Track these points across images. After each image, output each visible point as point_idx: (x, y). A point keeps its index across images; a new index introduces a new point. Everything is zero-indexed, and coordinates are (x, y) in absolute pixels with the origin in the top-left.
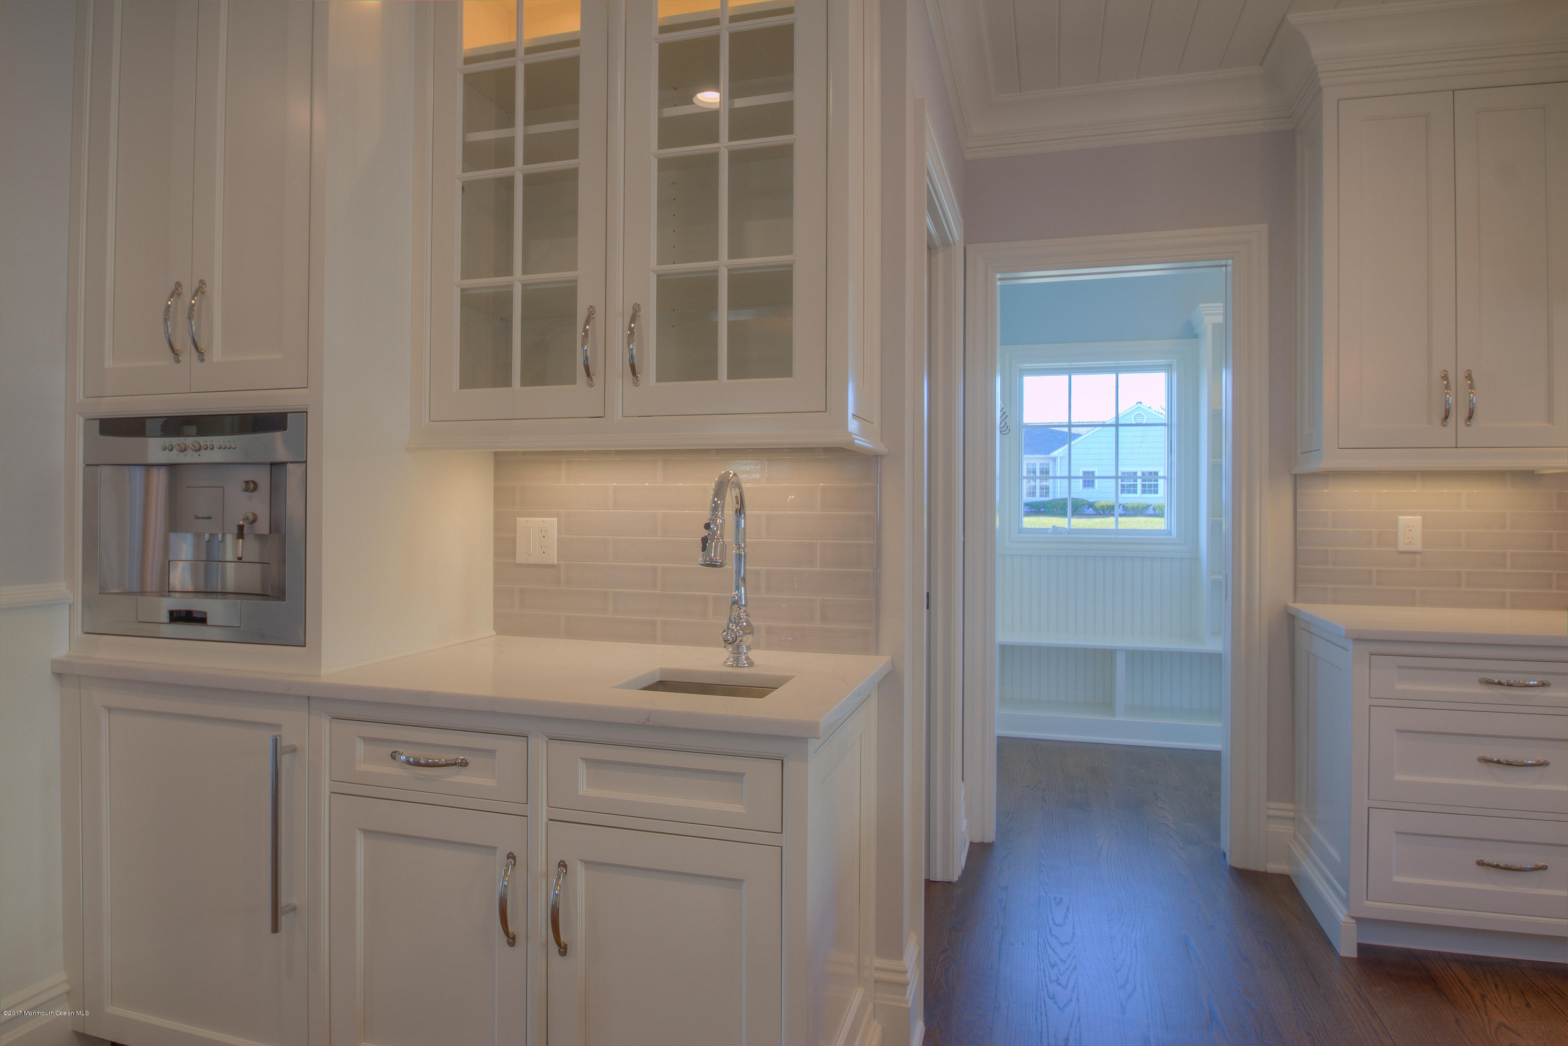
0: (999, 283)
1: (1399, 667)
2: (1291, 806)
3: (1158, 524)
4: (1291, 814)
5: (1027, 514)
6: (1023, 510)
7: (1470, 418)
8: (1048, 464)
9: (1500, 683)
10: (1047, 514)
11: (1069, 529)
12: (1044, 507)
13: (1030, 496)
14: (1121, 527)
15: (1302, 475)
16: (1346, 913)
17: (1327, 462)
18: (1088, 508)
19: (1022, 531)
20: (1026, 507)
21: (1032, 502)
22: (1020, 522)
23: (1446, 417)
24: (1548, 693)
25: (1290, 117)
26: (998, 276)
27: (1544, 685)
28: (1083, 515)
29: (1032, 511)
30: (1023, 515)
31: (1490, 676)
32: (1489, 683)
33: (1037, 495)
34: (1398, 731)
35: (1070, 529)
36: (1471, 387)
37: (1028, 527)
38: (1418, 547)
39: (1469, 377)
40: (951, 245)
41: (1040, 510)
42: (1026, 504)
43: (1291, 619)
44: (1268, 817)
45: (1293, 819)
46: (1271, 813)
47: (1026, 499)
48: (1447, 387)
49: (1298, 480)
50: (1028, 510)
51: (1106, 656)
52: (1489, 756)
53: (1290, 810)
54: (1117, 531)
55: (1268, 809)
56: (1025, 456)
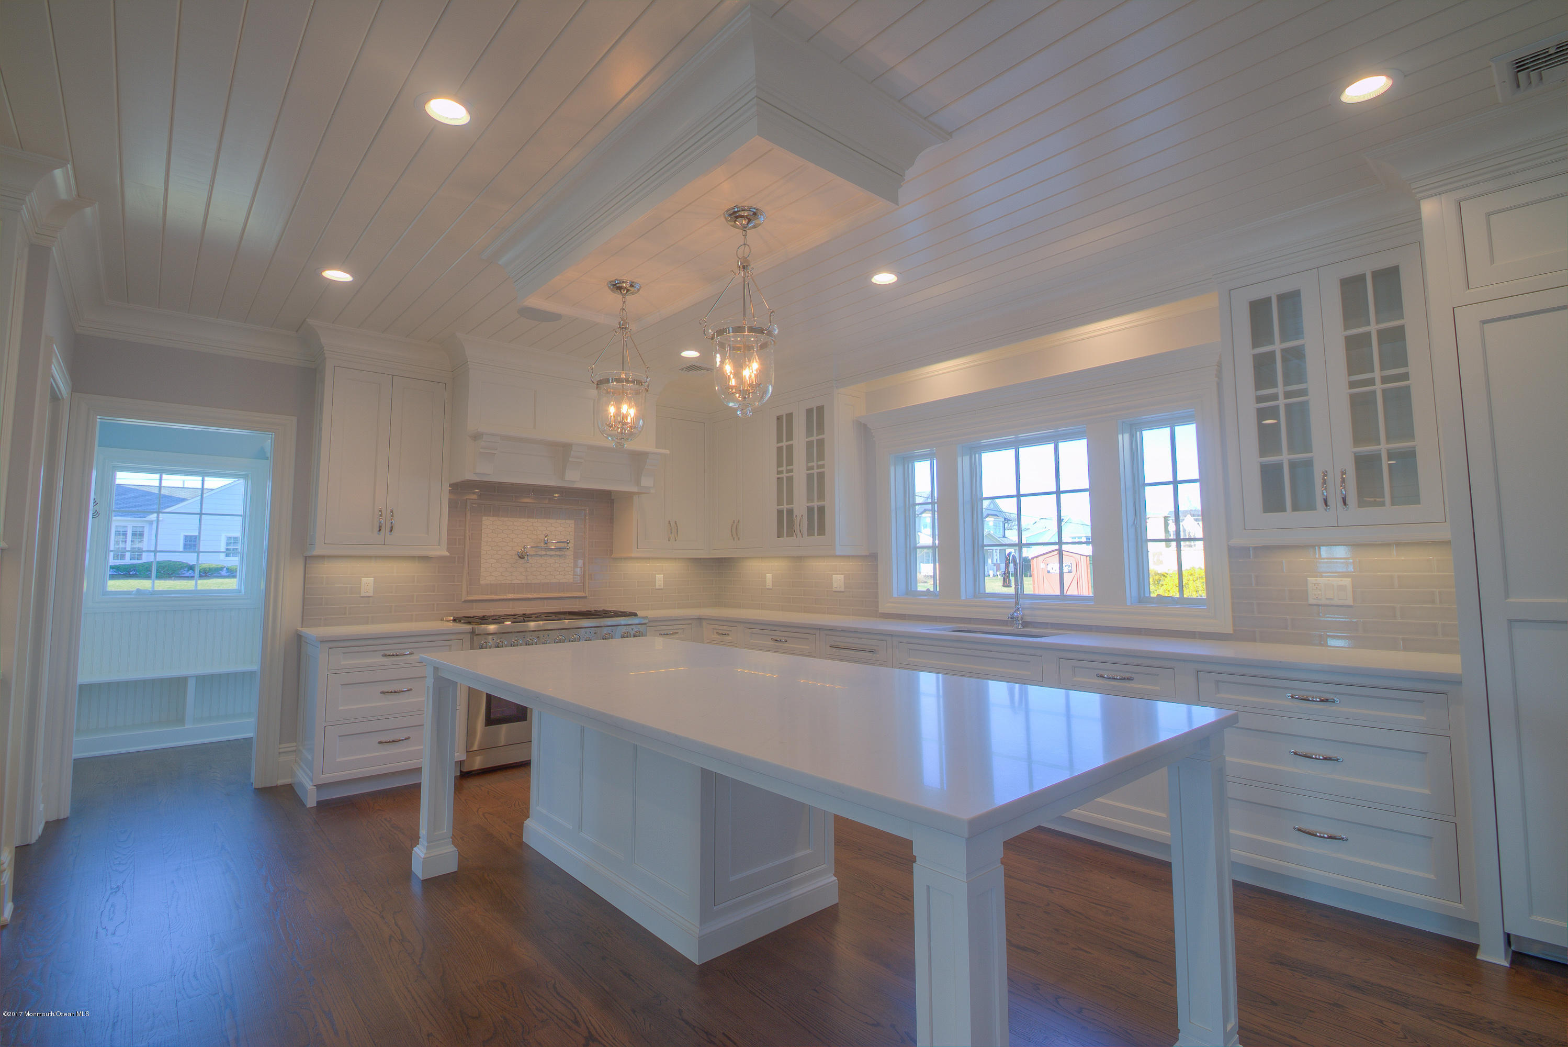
0: (98, 420)
1: (344, 653)
2: (295, 744)
3: (230, 584)
4: (294, 749)
5: (112, 577)
6: (108, 573)
7: (391, 530)
8: (143, 527)
9: (393, 655)
10: (139, 577)
11: (152, 590)
12: (134, 570)
13: (118, 559)
14: (199, 588)
15: (310, 557)
16: (311, 784)
17: (316, 552)
18: (188, 571)
19: (105, 593)
20: (111, 570)
21: (120, 565)
22: (104, 585)
23: (380, 530)
24: (412, 657)
25: (314, 362)
26: (98, 417)
27: (411, 654)
28: (181, 577)
29: (121, 574)
30: (108, 579)
31: (388, 653)
32: (385, 656)
33: (126, 558)
34: (342, 685)
35: (154, 591)
36: (392, 516)
37: (113, 590)
38: (371, 594)
39: (392, 511)
40: (60, 400)
41: (129, 572)
42: (112, 567)
43: (299, 638)
44: (279, 753)
45: (295, 751)
46: (281, 750)
47: (112, 562)
48: (381, 515)
49: (308, 559)
50: (115, 573)
51: (181, 682)
52: (386, 690)
53: (294, 746)
54: (196, 591)
55: (280, 748)
56: (114, 518)
